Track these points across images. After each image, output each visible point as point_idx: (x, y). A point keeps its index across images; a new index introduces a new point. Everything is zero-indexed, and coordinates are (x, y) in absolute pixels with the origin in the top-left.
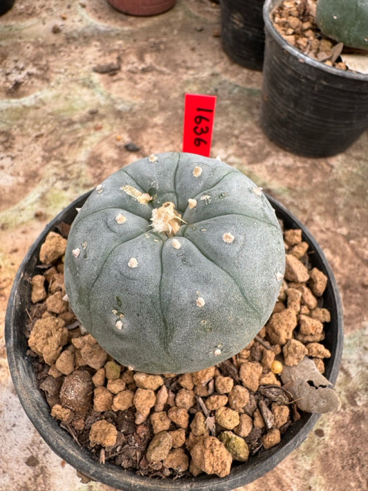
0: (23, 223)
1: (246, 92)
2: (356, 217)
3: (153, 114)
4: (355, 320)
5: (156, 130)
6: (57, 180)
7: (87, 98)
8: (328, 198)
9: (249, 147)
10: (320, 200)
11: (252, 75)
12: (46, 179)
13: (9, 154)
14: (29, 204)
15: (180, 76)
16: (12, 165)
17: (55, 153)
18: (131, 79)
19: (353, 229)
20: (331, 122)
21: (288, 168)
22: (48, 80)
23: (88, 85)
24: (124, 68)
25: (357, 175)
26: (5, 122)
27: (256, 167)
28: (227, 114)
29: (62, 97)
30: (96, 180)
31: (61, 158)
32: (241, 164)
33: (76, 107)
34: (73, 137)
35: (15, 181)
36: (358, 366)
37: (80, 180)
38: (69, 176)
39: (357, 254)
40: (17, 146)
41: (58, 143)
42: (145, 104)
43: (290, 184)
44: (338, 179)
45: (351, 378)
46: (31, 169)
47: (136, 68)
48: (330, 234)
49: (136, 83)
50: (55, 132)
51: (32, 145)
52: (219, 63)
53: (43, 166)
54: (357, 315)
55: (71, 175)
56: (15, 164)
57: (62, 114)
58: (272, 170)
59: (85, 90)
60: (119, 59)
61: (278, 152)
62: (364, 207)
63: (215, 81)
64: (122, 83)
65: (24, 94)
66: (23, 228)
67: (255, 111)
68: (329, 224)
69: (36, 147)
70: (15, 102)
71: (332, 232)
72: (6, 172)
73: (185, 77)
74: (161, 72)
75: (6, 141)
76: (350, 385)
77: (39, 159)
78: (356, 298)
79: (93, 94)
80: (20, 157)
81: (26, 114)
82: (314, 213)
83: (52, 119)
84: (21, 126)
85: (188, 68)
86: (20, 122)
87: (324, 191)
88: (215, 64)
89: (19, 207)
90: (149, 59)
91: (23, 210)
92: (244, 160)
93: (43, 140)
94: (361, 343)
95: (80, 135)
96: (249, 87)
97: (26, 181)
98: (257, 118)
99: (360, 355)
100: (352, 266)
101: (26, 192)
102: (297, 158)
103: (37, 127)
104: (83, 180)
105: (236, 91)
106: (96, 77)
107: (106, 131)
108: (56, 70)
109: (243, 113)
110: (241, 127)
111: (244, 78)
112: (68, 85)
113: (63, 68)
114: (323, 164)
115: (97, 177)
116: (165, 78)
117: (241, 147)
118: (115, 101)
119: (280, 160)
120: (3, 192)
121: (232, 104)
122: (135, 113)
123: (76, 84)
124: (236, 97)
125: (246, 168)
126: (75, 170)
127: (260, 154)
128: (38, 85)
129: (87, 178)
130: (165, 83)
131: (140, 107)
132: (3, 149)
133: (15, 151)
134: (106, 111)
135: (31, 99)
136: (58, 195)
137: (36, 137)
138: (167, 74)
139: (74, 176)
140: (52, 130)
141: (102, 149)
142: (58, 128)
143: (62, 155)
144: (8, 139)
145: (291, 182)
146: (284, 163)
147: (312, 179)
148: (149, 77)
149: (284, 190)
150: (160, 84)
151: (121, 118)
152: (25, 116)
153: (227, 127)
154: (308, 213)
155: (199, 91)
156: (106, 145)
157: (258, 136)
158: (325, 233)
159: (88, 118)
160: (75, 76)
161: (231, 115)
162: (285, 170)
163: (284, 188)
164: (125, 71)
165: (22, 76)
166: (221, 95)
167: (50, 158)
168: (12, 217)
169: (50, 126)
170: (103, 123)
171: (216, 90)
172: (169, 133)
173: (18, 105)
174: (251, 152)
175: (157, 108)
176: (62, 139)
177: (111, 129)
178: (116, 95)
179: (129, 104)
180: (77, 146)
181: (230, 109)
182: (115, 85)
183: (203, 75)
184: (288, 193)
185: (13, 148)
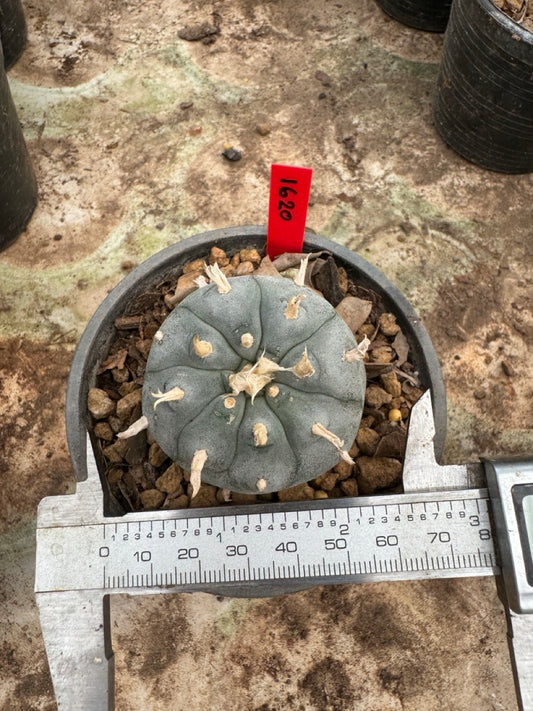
0: (107, 278)
1: (410, 69)
3: (273, 108)
5: (279, 132)
6: (146, 214)
7: (174, 83)
9: (417, 158)
10: (518, 238)
11: (418, 39)
12: (130, 212)
13: (73, 175)
14: (111, 251)
15: (310, 42)
16: (81, 191)
17: (138, 173)
18: (236, 50)
21: (472, 190)
22: (113, 54)
23: (174, 61)
24: (225, 31)
26: (60, 126)
27: (427, 189)
28: (383, 106)
29: (137, 82)
30: (201, 212)
31: (148, 180)
32: (406, 186)
33: (159, 98)
34: (161, 146)
35: (88, 217)
37: (177, 214)
38: (161, 208)
40: (83, 163)
41: (141, 157)
42: (261, 90)
43: (476, 214)
46: (108, 198)
47: (243, 30)
49: (245, 56)
50: (134, 138)
51: (104, 160)
52: (369, 18)
53: (123, 193)
55: (165, 205)
56: (84, 191)
57: (141, 110)
58: (451, 194)
59: (170, 70)
60: (215, 15)
61: (458, 164)
63: (363, 51)
64: (225, 57)
65: (81, 79)
66: (108, 286)
67: (423, 99)
69: (110, 163)
70: (69, 92)
72: (73, 204)
73: (317, 44)
74: (281, 37)
75: (66, 155)
77: (117, 182)
79: (183, 77)
80: (89, 180)
81: (90, 111)
82: (509, 258)
83: (127, 118)
84: (83, 131)
85: (321, 29)
86: (82, 124)
87: (524, 224)
88: (362, 21)
89: (98, 255)
90: (261, 15)
91: (104, 259)
92: (409, 179)
93: (119, 153)
95: (170, 143)
96: (414, 59)
97: (103, 216)
98: (426, 112)
101: (105, 233)
102: (486, 174)
103: (107, 131)
104: (183, 214)
105: (394, 66)
106: (185, 48)
107: (207, 137)
108: (123, 36)
109: (406, 104)
110: (403, 126)
111: (406, 45)
112: (145, 61)
113: (133, 33)
114: (524, 182)
115: (201, 208)
116: (288, 46)
117: (405, 158)
118: (217, 87)
119: (461, 177)
120: (73, 234)
121: (389, 88)
122: (248, 105)
123: (156, 61)
124: (395, 77)
125: (414, 191)
126: (171, 198)
127: (433, 169)
128: (100, 62)
129: (188, 210)
130: (288, 55)
131: (254, 95)
132: (63, 168)
133: (81, 170)
134: (205, 104)
135: (93, 87)
136: (149, 236)
137: (108, 147)
138: (291, 39)
139: (168, 208)
140: (129, 136)
141: (205, 164)
142: (137, 132)
143: (149, 174)
144: (69, 151)
145: (478, 211)
146: (467, 182)
147: (508, 207)
148: (264, 45)
149: (467, 224)
150: (281, 58)
151: (228, 114)
152: (88, 115)
153: (383, 126)
154: (502, 258)
155: (340, 67)
156: (210, 158)
157: (429, 140)
158: (525, 287)
159: (179, 115)
160: (152, 47)
161: (389, 107)
162: (468, 193)
163: (467, 221)
164: (226, 36)
165: (74, 48)
166: (373, 74)
167: (132, 180)
168: (91, 270)
169: (125, 129)
170: (202, 124)
171: (366, 66)
172: (300, 138)
173: (75, 96)
174: (419, 165)
175: (279, 97)
176: (146, 150)
177: (215, 133)
178: (217, 77)
179: (237, 92)
180: (168, 160)
181: (387, 97)
182: (214, 60)
183: (344, 40)
184: (473, 228)
185: (77, 165)
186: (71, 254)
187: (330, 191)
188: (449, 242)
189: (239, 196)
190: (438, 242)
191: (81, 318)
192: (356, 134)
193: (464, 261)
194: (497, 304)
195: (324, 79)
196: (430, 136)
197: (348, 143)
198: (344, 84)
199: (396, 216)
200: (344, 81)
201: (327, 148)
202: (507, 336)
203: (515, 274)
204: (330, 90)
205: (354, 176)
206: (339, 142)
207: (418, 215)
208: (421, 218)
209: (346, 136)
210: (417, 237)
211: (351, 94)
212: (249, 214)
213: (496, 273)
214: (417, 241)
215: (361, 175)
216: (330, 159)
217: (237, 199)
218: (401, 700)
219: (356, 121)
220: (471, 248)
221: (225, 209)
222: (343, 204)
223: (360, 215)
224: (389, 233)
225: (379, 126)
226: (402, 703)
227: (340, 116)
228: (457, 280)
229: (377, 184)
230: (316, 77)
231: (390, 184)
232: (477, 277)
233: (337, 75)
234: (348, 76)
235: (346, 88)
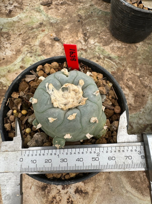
0: (16, 70)
1: (104, 14)
2: (144, 69)
3: (65, 24)
4: (138, 108)
5: (66, 31)
6: (28, 53)
7: (39, 17)
8: (134, 60)
9: (104, 39)
10: (130, 61)
11: (107, 5)
12: (24, 52)
13: (9, 42)
14: (18, 63)
15: (77, 6)
16: (11, 46)
17: (27, 42)
18: (56, 8)
19: (142, 73)
20: (136, 30)
21: (119, 48)
22: (22, 9)
23: (39, 11)
24: (54, 3)
25: (147, 51)
26: (7, 29)
27: (106, 47)
28: (96, 24)
29: (28, 17)
30: (43, 53)
31: (29, 44)
32: (100, 46)
33: (34, 21)
34: (33, 34)
35: (12, 53)
36: (136, 124)
37: (36, 53)
38: (32, 51)
39: (142, 83)
40: (12, 39)
41: (28, 37)
42: (62, 19)
43: (119, 54)
44: (139, 52)
45: (133, 128)
46: (18, 48)
47: (59, 3)
48: (132, 75)
49: (58, 10)
50: (26, 32)
51: (18, 38)
53: (22, 47)
54: (139, 107)
55: (33, 51)
56: (12, 46)
57: (29, 25)
58: (112, 49)
59: (38, 13)
61: (115, 41)
62: (148, 64)
63: (92, 8)
64: (53, 10)
65: (13, 16)
66: (16, 72)
67: (107, 22)
68: (133, 71)
69: (19, 39)
70: (10, 20)
71: (134, 74)
72: (8, 50)
73: (79, 7)
74: (69, 5)
75: (8, 37)
76: (133, 131)
77: (21, 44)
78: (139, 100)
79: (41, 15)
80: (13, 43)
81: (15, 25)
82: (127, 67)
83: (25, 27)
84: (13, 30)
85: (80, 2)
86: (12, 28)
87: (132, 57)
89: (14, 64)
91: (15, 65)
92: (101, 44)
93: (22, 36)
94: (139, 116)
95: (36, 34)
96: (106, 11)
97: (16, 53)
98: (108, 26)
99: (138, 121)
100: (140, 88)
101: (16, 58)
102: (123, 43)
103: (19, 30)
104: (38, 53)
105: (100, 13)
106: (42, 7)
107: (46, 32)
108: (25, 4)
109: (102, 23)
110: (101, 30)
111: (104, 7)
112: (31, 11)
113: (28, 3)
114: (134, 46)
115: (43, 52)
116: (71, 7)
117: (101, 39)
118: (50, 18)
119: (116, 44)
120: (8, 58)
121: (98, 19)
122: (58, 24)
123: (34, 11)
124: (100, 16)
125: (102, 48)
126: (35, 49)
127: (108, 42)
128: (19, 11)
129: (39, 52)
130: (71, 10)
131: (60, 21)
132: (7, 40)
133: (11, 41)
134: (46, 23)
135: (16, 18)
136: (28, 59)
137: (19, 35)
138: (72, 5)
139: (34, 51)
140: (25, 32)
141: (45, 40)
142: (27, 31)
143: (29, 42)
144: (8, 35)
145: (120, 54)
146: (117, 46)
147: (128, 52)
148: (64, 7)
149: (116, 57)
150: (68, 10)
151: (52, 26)
152: (14, 26)
153: (95, 30)
154: (125, 67)
155: (85, 13)
156: (46, 38)
157: (108, 34)
158: (131, 75)
159: (39, 26)
160: (33, 7)
161: (97, 24)
162: (117, 48)
163: (116, 56)
164: (54, 4)
165: (12, 7)
166: (94, 15)
167: (25, 44)
168: (12, 68)
169: (24, 30)
170: (45, 28)
171: (92, 13)
172: (72, 33)
173: (11, 20)
174: (104, 41)
175: (67, 21)
176: (29, 35)
177: (48, 31)
178: (50, 16)
179: (56, 20)
180: (35, 38)
181: (97, 21)
182: (50, 11)
183: (87, 6)
184: (118, 58)
185: (10, 39)
186: (7, 63)
187: (79, 47)
188: (110, 62)
189: (53, 48)
190: (108, 62)
191: (8, 80)
192: (87, 32)
193: (114, 67)
194: (122, 80)
195: (80, 16)
196: (109, 33)
197: (85, 35)
198: (85, 18)
199: (97, 55)
200: (85, 17)
201: (79, 36)
202: (124, 88)
203: (128, 71)
204: (81, 19)
205: (86, 43)
206: (82, 34)
207: (102, 54)
208: (103, 55)
209: (85, 32)
210: (101, 61)
211: (87, 21)
212: (56, 53)
213: (123, 71)
214: (102, 62)
215: (88, 43)
216: (80, 38)
217: (53, 49)
218: (84, 184)
219: (88, 28)
220: (117, 64)
221: (49, 52)
222: (82, 51)
223: (86, 54)
224: (94, 59)
225: (94, 30)
226: (85, 185)
227: (83, 27)
228: (112, 72)
229: (92, 46)
230: (78, 16)
231: (96, 46)
232: (117, 72)
233: (84, 15)
234: (87, 16)
235: (86, 19)
